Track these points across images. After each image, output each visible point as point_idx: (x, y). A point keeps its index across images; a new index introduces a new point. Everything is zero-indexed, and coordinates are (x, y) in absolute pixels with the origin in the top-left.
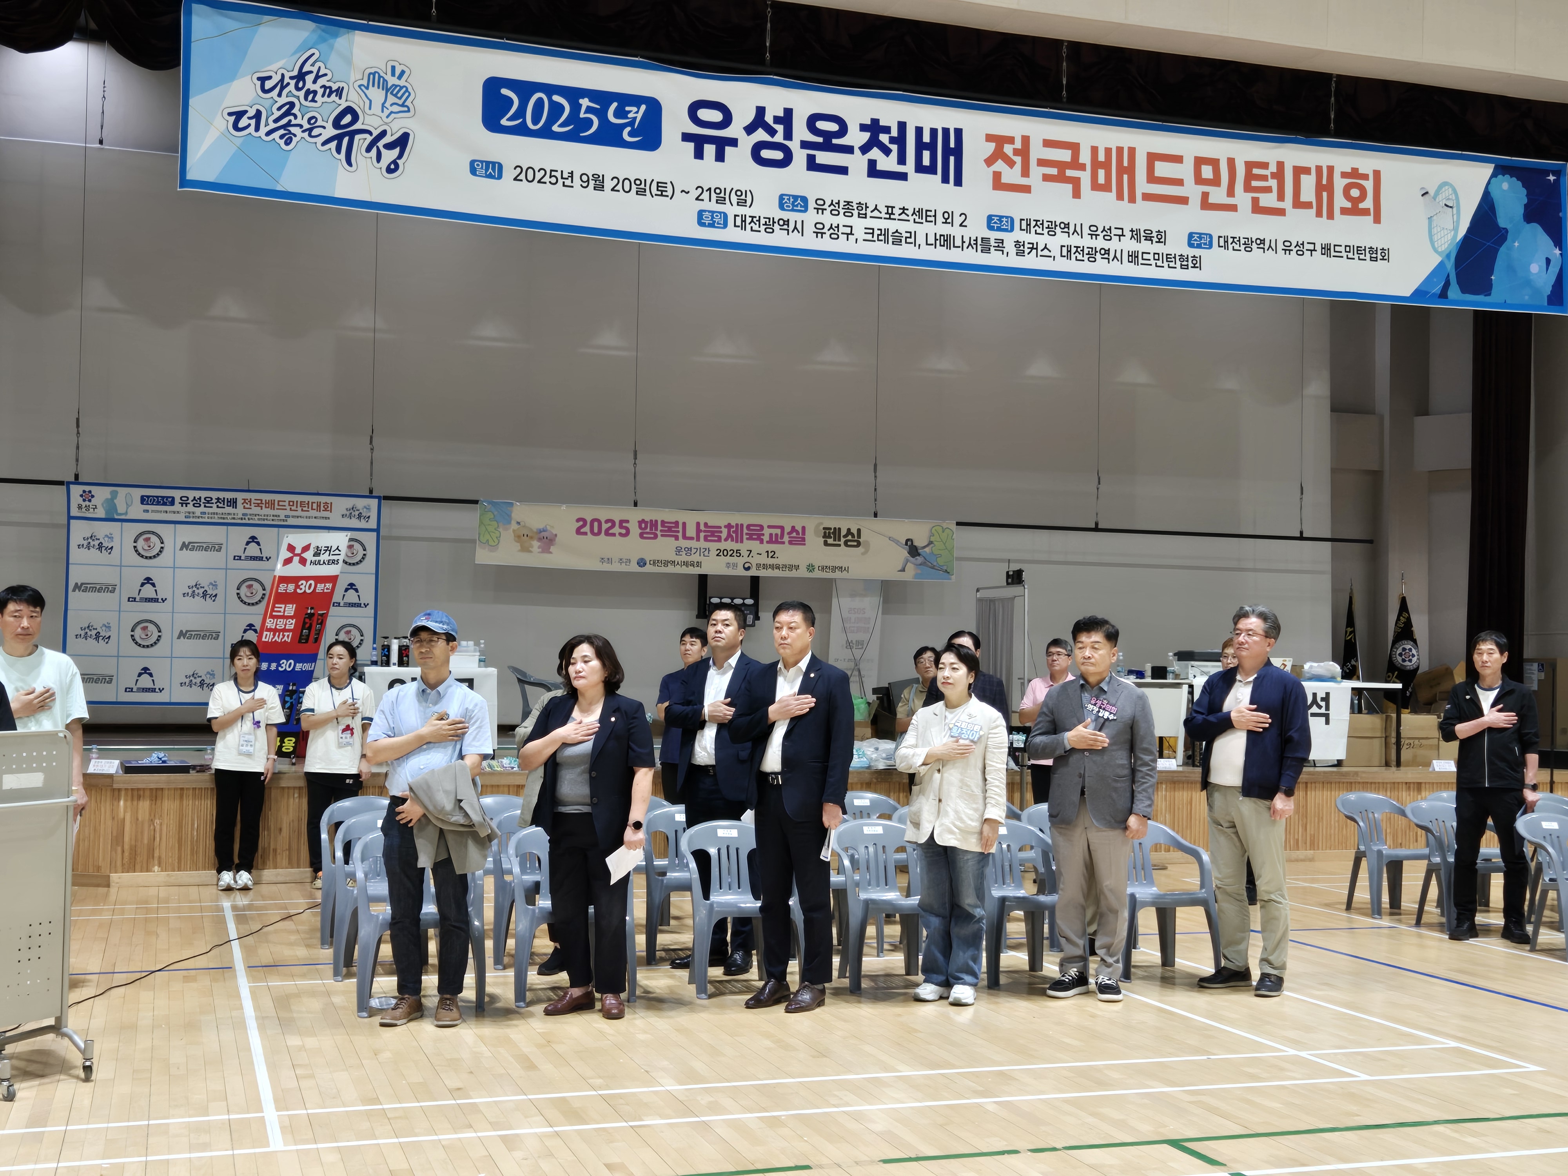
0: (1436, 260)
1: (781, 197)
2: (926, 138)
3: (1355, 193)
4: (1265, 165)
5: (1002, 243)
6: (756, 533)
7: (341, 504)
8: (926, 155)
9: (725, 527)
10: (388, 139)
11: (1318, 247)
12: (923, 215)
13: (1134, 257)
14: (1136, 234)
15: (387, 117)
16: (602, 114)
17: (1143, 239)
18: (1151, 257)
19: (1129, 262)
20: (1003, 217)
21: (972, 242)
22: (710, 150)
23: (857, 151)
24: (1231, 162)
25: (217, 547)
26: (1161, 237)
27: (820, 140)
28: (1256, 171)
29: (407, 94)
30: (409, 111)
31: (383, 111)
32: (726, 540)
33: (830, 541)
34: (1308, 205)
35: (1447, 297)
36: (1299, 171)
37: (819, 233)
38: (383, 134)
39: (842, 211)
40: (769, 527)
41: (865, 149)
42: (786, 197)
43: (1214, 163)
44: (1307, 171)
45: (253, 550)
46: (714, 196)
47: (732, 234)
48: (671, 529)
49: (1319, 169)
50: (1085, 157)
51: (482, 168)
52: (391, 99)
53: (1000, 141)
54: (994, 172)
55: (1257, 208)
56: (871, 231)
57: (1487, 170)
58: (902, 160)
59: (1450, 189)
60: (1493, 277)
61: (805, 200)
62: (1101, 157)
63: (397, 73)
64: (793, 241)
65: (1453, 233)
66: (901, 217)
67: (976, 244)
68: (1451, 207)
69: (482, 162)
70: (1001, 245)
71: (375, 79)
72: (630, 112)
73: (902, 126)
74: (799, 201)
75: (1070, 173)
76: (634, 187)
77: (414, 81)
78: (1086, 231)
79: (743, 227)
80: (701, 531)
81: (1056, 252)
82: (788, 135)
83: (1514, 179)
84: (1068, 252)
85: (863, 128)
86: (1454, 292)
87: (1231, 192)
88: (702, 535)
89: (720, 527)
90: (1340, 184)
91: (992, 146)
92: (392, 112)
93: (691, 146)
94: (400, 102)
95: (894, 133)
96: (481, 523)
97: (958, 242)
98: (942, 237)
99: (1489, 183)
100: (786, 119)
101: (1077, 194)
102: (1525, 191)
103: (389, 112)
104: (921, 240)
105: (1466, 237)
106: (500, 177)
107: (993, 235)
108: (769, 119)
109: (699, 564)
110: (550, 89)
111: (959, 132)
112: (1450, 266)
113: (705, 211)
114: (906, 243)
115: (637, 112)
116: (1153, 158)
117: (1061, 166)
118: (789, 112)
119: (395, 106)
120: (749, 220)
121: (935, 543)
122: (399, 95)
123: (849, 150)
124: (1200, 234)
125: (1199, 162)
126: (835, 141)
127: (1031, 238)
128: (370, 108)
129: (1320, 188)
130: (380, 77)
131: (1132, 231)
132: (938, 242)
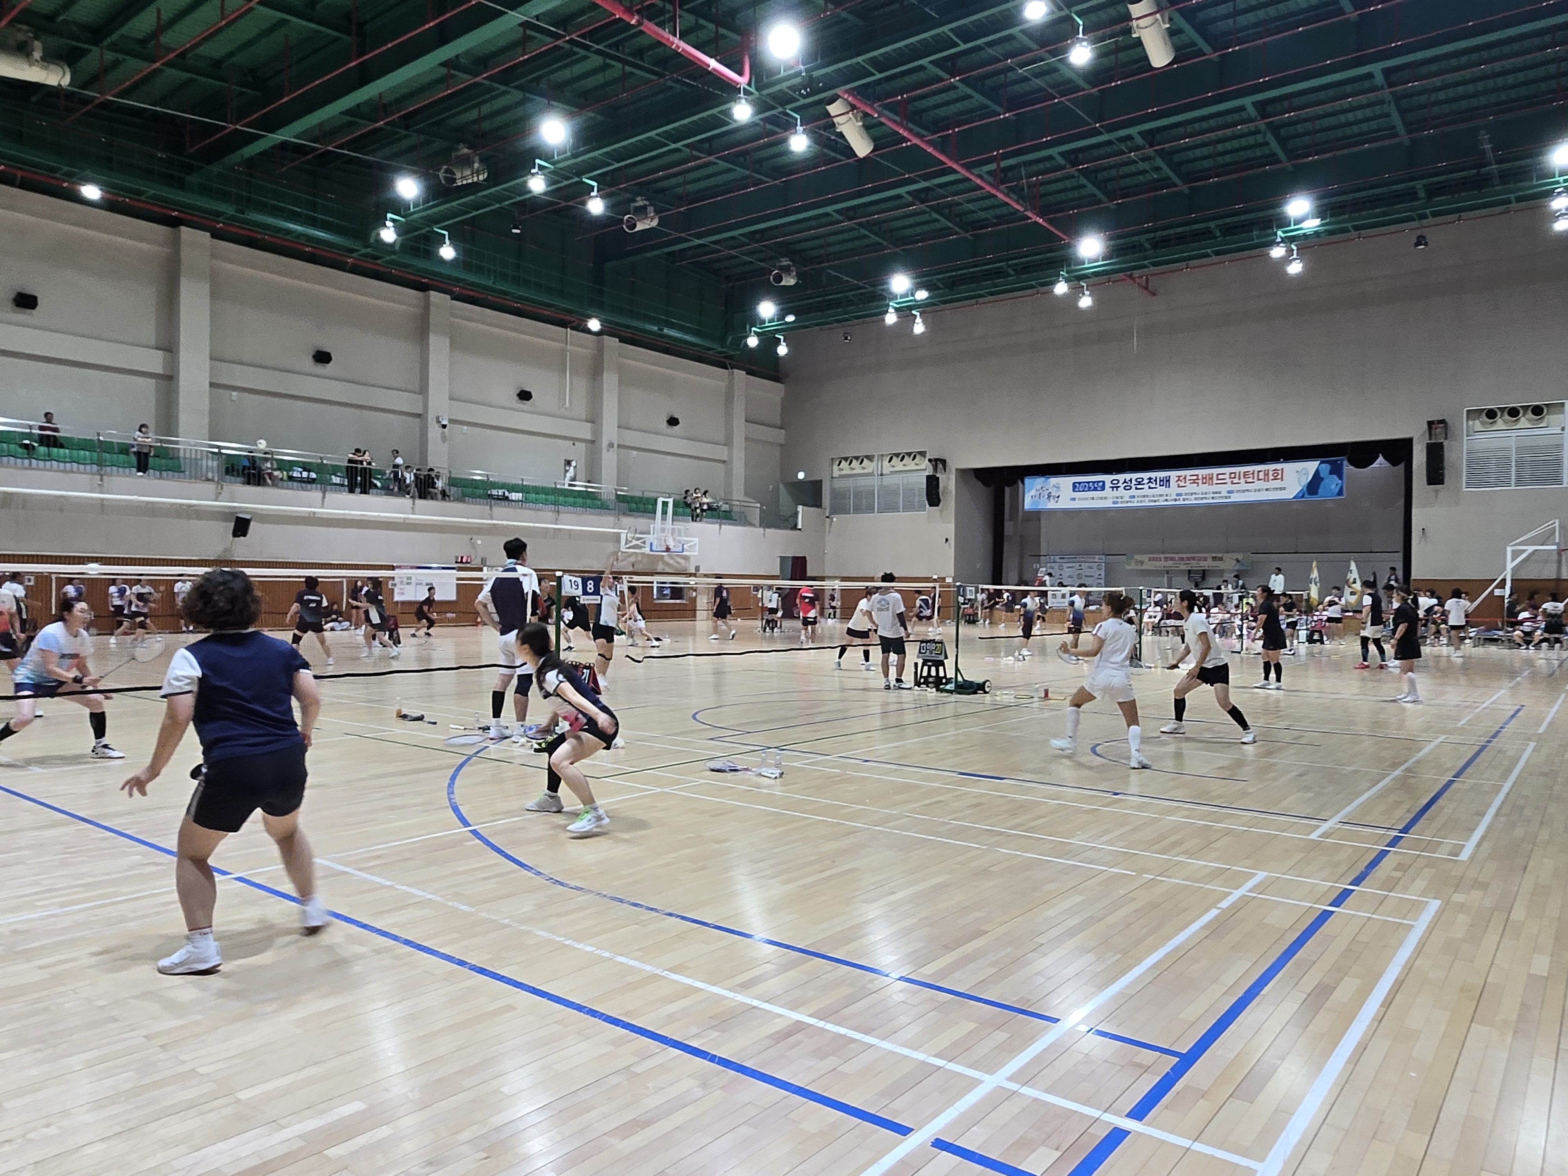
0: (1301, 488)
1: (1130, 496)
2: (1162, 479)
3: (1276, 474)
4: (1249, 472)
5: (1180, 499)
8: (1162, 482)
11: (1264, 489)
13: (1213, 498)
14: (1213, 493)
17: (1215, 493)
18: (1218, 497)
20: (1180, 493)
21: (1172, 500)
22: (1115, 489)
23: (1146, 484)
24: (1239, 472)
26: (1220, 493)
27: (1138, 483)
28: (1246, 473)
34: (1261, 479)
35: (1304, 497)
36: (1259, 472)
37: (1139, 502)
38: (1056, 495)
39: (1143, 497)
41: (1148, 483)
43: (1235, 473)
44: (1261, 471)
46: (1116, 498)
47: (1120, 505)
49: (1265, 470)
50: (1200, 477)
53: (1179, 477)
54: (1178, 484)
55: (1246, 482)
56: (1150, 500)
58: (1156, 484)
59: (1306, 470)
60: (1319, 490)
61: (1135, 496)
62: (1205, 476)
64: (1133, 505)
66: (1156, 497)
68: (1306, 474)
69: (1072, 498)
71: (1054, 486)
73: (1156, 477)
74: (1133, 496)
75: (1196, 481)
76: (1100, 498)
78: (1201, 494)
79: (1122, 503)
81: (1192, 499)
82: (1131, 483)
83: (1327, 464)
84: (1196, 499)
85: (1148, 479)
86: (1306, 495)
87: (1239, 479)
90: (1271, 473)
91: (1177, 478)
93: (1111, 488)
95: (1155, 479)
97: (1169, 500)
98: (1166, 500)
99: (1318, 466)
101: (1198, 485)
102: (1330, 467)
106: (1076, 500)
107: (1178, 498)
108: (1127, 481)
110: (1084, 482)
111: (1169, 477)
112: (1306, 489)
113: (1114, 501)
114: (1156, 502)
116: (1218, 475)
117: (1194, 480)
118: (1131, 479)
122: (1058, 488)
123: (1144, 484)
124: (1231, 490)
125: (1231, 473)
126: (1141, 483)
127: (1187, 497)
128: (1053, 491)
129: (1265, 475)
132: (1164, 501)
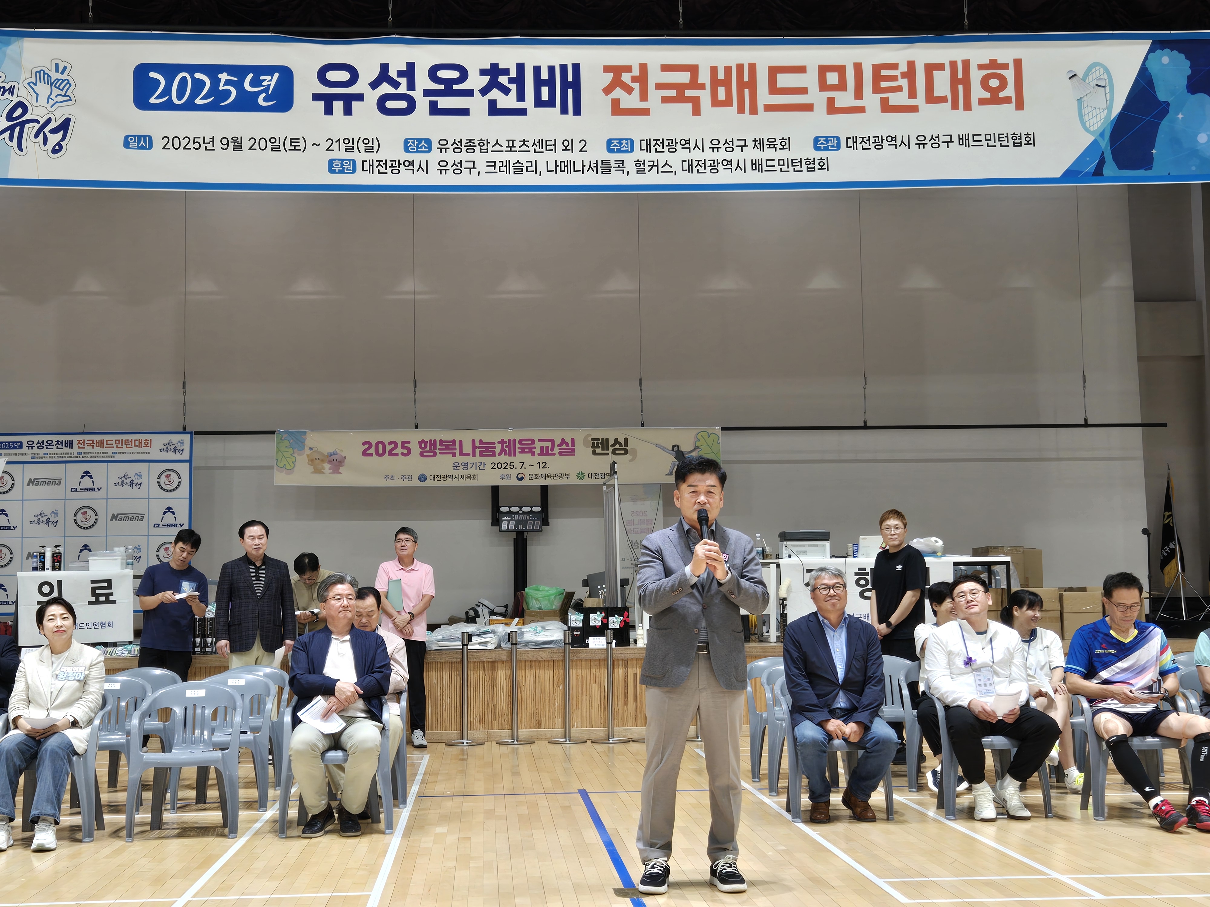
0: (1089, 139)
1: (406, 142)
2: (545, 75)
3: (994, 83)
4: (895, 66)
5: (623, 164)
6: (527, 447)
7: (159, 441)
8: (545, 90)
9: (499, 442)
10: (52, 125)
11: (955, 139)
12: (542, 145)
13: (757, 165)
14: (759, 144)
15: (51, 107)
16: (239, 85)
17: (766, 147)
18: (775, 163)
19: (752, 169)
20: (622, 139)
21: (592, 165)
22: (338, 106)
23: (477, 93)
24: (858, 67)
25: (57, 482)
26: (785, 144)
27: (442, 87)
28: (884, 73)
29: (68, 85)
30: (70, 100)
31: (48, 103)
32: (500, 454)
33: (599, 450)
34: (942, 100)
35: (1102, 175)
36: (930, 69)
37: (443, 170)
38: (49, 121)
39: (464, 149)
40: (540, 440)
41: (484, 91)
42: (411, 141)
43: (840, 70)
44: (940, 67)
45: (87, 482)
46: (343, 146)
47: (361, 178)
48: (449, 447)
49: (953, 64)
50: (704, 77)
51: (135, 141)
52: (56, 91)
53: (617, 71)
54: (612, 100)
55: (887, 108)
56: (493, 164)
57: (1144, 46)
58: (521, 97)
59: (1102, 69)
60: (1154, 151)
61: (428, 142)
62: (721, 76)
63: (60, 70)
64: (419, 179)
65: (1106, 111)
66: (521, 149)
67: (597, 167)
68: (1103, 87)
69: (134, 136)
70: (621, 165)
71: (42, 76)
72: (265, 80)
73: (520, 67)
74: (423, 143)
75: (688, 93)
76: (269, 144)
77: (75, 74)
78: (707, 145)
79: (371, 170)
80: (477, 447)
81: (676, 166)
82: (411, 86)
83: (1175, 52)
84: (689, 166)
85: (483, 72)
86: (1110, 169)
87: (859, 95)
88: (477, 451)
89: (494, 443)
90: (976, 76)
91: (610, 76)
92: (57, 102)
93: (321, 104)
94: (63, 93)
95: (513, 74)
96: (278, 450)
97: (578, 167)
98: (563, 164)
99: (1146, 58)
100: (409, 72)
101: (696, 111)
102: (1188, 63)
103: (54, 102)
104: (541, 167)
105: (1121, 115)
106: (151, 147)
107: (613, 157)
108: (393, 73)
109: (475, 477)
110: (191, 69)
111: (576, 67)
112: (1105, 144)
113: (335, 160)
114: (527, 171)
115: (271, 80)
116: (774, 71)
117: (680, 88)
118: (411, 66)
119: (60, 97)
120: (376, 164)
121: (701, 447)
122: (61, 87)
123: (469, 93)
124: (827, 137)
125: (823, 70)
126: (455, 87)
127: (652, 156)
128: (37, 101)
129: (954, 82)
130: (45, 73)
131: (755, 141)
132: (558, 168)
